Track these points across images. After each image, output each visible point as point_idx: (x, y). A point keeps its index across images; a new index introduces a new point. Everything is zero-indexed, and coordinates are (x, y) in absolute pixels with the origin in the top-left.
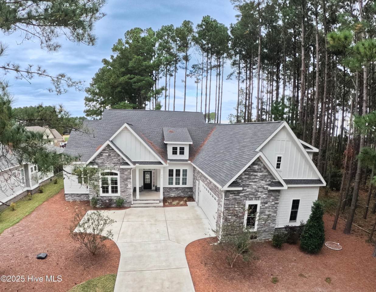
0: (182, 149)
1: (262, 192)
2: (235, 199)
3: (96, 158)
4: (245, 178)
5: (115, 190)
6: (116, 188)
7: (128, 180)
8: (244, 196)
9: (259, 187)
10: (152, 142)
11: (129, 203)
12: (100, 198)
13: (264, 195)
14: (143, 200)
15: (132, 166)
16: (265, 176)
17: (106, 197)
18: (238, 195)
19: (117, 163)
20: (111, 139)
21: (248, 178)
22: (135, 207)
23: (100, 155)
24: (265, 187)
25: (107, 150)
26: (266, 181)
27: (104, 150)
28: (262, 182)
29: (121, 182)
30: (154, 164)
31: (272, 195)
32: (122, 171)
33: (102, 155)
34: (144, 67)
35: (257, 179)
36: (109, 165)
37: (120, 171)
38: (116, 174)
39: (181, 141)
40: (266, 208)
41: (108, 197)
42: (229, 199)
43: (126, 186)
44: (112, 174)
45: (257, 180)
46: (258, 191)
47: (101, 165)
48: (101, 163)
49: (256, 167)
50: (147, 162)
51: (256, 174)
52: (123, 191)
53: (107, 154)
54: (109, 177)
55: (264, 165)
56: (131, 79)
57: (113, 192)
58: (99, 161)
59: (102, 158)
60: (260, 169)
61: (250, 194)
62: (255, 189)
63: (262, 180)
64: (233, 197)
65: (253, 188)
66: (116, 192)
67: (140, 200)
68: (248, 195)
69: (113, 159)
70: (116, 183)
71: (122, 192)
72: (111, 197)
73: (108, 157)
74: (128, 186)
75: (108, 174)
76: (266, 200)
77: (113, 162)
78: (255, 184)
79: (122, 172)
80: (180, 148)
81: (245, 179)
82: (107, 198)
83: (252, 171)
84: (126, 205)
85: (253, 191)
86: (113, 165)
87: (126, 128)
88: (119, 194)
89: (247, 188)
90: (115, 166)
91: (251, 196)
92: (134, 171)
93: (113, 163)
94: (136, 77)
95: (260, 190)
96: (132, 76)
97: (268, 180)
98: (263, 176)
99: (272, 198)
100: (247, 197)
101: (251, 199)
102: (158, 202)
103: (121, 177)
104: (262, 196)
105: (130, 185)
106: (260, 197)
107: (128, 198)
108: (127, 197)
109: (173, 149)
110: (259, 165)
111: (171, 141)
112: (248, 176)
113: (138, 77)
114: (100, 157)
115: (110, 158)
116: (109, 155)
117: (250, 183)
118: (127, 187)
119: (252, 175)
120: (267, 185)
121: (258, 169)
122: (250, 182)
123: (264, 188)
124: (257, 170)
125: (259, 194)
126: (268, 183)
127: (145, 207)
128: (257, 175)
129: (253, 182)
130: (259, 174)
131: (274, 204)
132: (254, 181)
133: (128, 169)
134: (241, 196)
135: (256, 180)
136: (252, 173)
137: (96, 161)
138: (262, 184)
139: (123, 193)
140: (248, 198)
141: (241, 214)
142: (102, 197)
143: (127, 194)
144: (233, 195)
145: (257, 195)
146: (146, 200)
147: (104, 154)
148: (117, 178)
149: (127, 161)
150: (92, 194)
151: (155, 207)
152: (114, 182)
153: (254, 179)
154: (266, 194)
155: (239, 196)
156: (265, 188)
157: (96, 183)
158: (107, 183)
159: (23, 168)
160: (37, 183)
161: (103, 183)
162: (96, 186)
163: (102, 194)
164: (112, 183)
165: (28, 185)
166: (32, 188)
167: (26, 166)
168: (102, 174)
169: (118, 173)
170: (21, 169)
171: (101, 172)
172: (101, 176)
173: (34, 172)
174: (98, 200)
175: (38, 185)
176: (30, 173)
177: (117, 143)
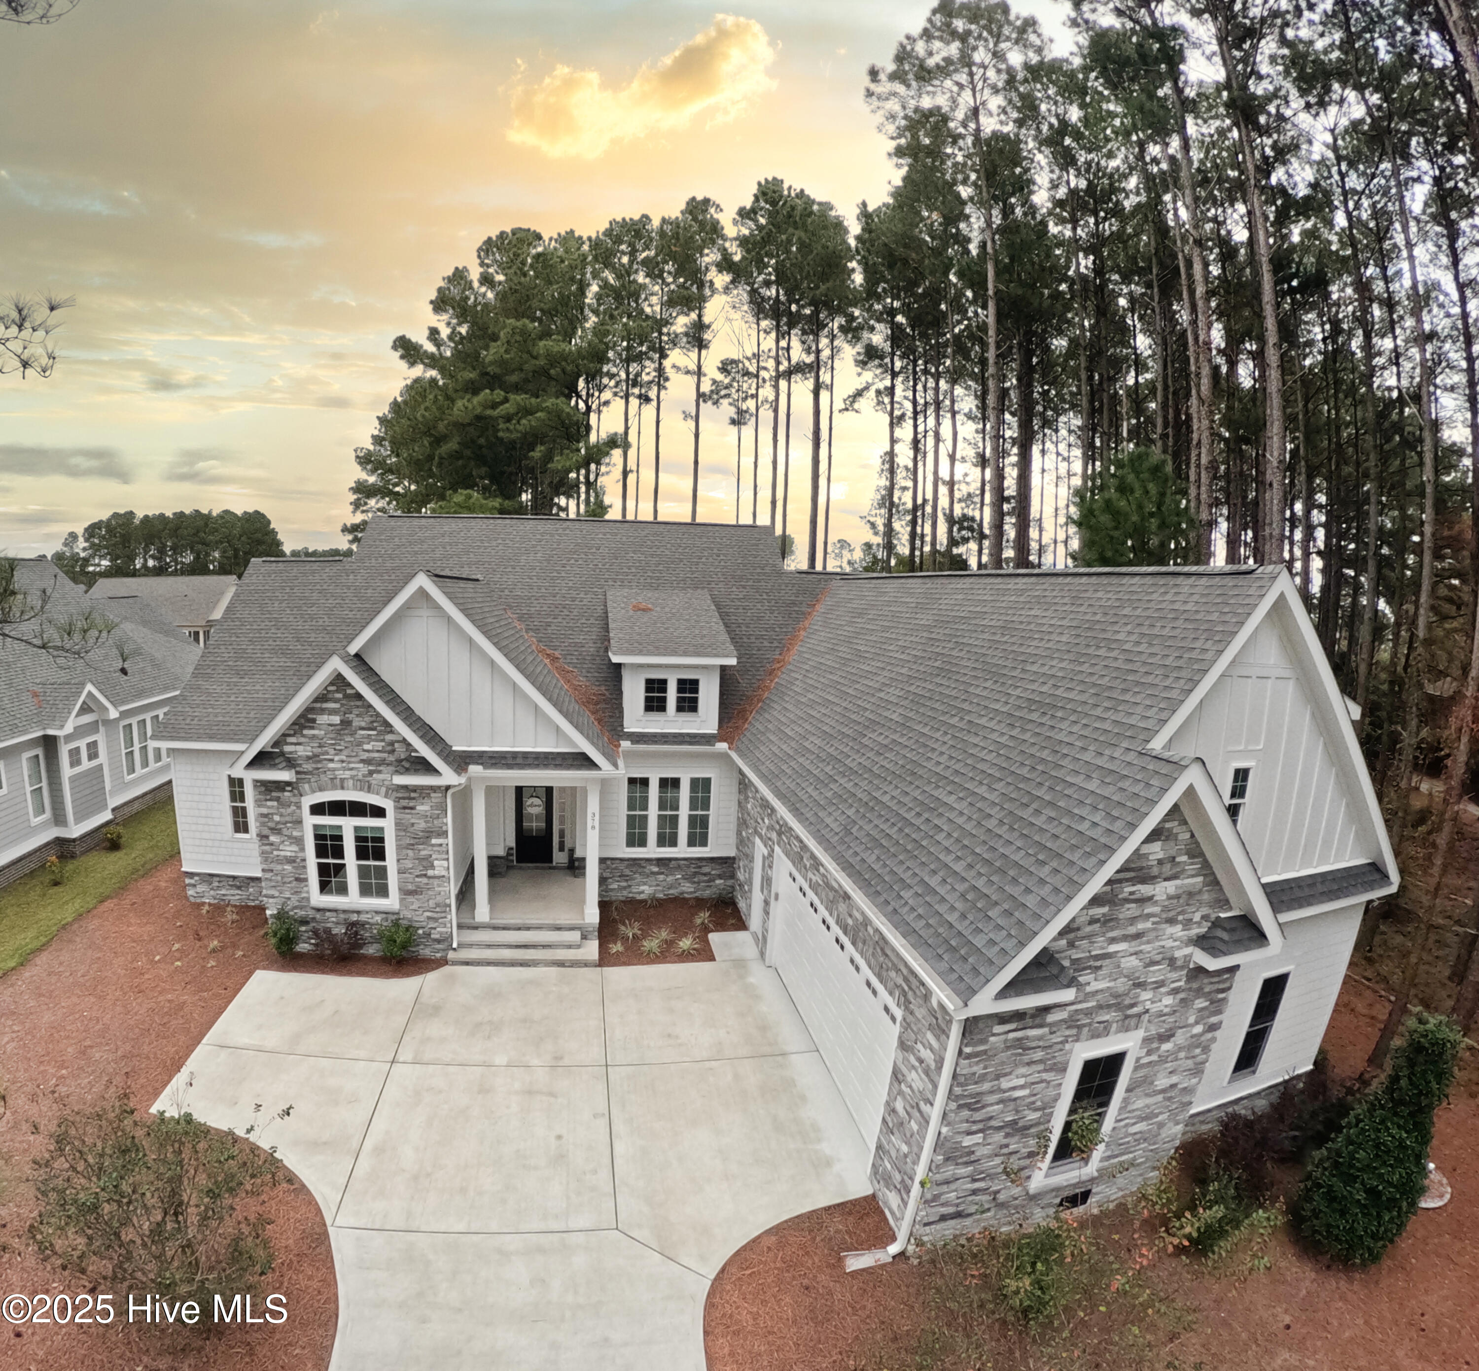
0: (689, 687)
1: (1158, 986)
3: (285, 735)
5: (374, 886)
6: (382, 872)
7: (434, 841)
8: (1071, 1021)
9: (1149, 964)
10: (557, 654)
11: (439, 941)
12: (311, 914)
13: (1168, 1001)
14: (505, 928)
15: (448, 776)
16: (1190, 895)
17: (335, 911)
18: (1038, 1021)
19: (383, 762)
20: (353, 649)
22: (467, 963)
23: (303, 721)
24: (1177, 954)
25: (336, 701)
26: (1188, 924)
27: (322, 697)
28: (1170, 931)
29: (399, 848)
30: (558, 766)
31: (1199, 993)
33: (314, 721)
34: (542, 362)
36: (344, 769)
37: (397, 800)
38: (379, 812)
39: (685, 654)
40: (1163, 1060)
41: (344, 911)
42: (985, 1052)
43: (426, 868)
44: (358, 809)
45: (1149, 925)
46: (1144, 984)
47: (308, 766)
48: (309, 758)
49: (1158, 852)
50: (526, 755)
51: (1146, 890)
52: (410, 887)
53: (336, 719)
54: (348, 825)
55: (1193, 836)
56: (494, 405)
57: (365, 890)
58: (302, 751)
59: (314, 737)
60: (1173, 860)
61: (1100, 1007)
62: (1131, 976)
63: (1171, 921)
64: (1012, 1035)
65: (1119, 975)
66: (383, 891)
67: (495, 928)
68: (1089, 1013)
69: (360, 744)
70: (380, 854)
71: (406, 892)
72: (358, 912)
73: (338, 732)
74: (432, 867)
75: (337, 808)
76: (1170, 1023)
77: (365, 756)
78: (1134, 946)
79: (404, 803)
80: (681, 682)
81: (1088, 929)
82: (342, 916)
83: (1127, 880)
84: (426, 952)
85: (1121, 985)
86: (364, 769)
87: (422, 593)
88: (392, 902)
90: (371, 773)
91: (1106, 1017)
92: (464, 796)
93: (363, 761)
94: (512, 397)
95: (1155, 974)
96: (499, 394)
97: (1197, 918)
98: (1178, 897)
99: (1200, 1003)
100: (1081, 1027)
101: (1104, 1030)
102: (576, 936)
103: (398, 824)
104: (1154, 1008)
105: (445, 863)
106: (1147, 1011)
107: (435, 920)
108: (429, 918)
109: (648, 690)
111: (640, 653)
112: (1105, 910)
113: (518, 399)
114: (305, 732)
115: (348, 739)
116: (346, 723)
117: (1113, 948)
118: (430, 873)
120: (1190, 943)
121: (1160, 862)
122: (1113, 940)
123: (1172, 963)
124: (1155, 871)
125: (1146, 995)
126: (1196, 931)
127: (513, 964)
128: (1150, 899)
129: (1125, 938)
130: (1164, 890)
131: (1201, 1036)
132: (1132, 930)
133: (434, 789)
134: (1050, 1025)
135: (1141, 926)
137: (287, 749)
138: (1169, 943)
139: (410, 899)
140: (1086, 1030)
141: (1037, 1115)
142: (318, 910)
143: (432, 903)
144: (1012, 1026)
145: (1132, 1006)
146: (519, 929)
147: (322, 719)
148: (382, 829)
149: (424, 751)
150: (277, 894)
151: (561, 964)
152: (371, 847)
153: (1133, 920)
154: (1175, 991)
155: (1041, 1026)
156: (1179, 963)
157: (289, 850)
158: (339, 852)
159: (39, 751)
160: (104, 806)
161: (321, 851)
162: (291, 861)
163: (318, 899)
164: (362, 853)
165: (59, 819)
166: (76, 830)
167: (49, 744)
168: (318, 809)
169: (388, 805)
170: (26, 755)
171: (309, 801)
172: (311, 821)
173: (86, 764)
174: (304, 922)
175: (107, 816)
176: (67, 771)
177: (389, 666)
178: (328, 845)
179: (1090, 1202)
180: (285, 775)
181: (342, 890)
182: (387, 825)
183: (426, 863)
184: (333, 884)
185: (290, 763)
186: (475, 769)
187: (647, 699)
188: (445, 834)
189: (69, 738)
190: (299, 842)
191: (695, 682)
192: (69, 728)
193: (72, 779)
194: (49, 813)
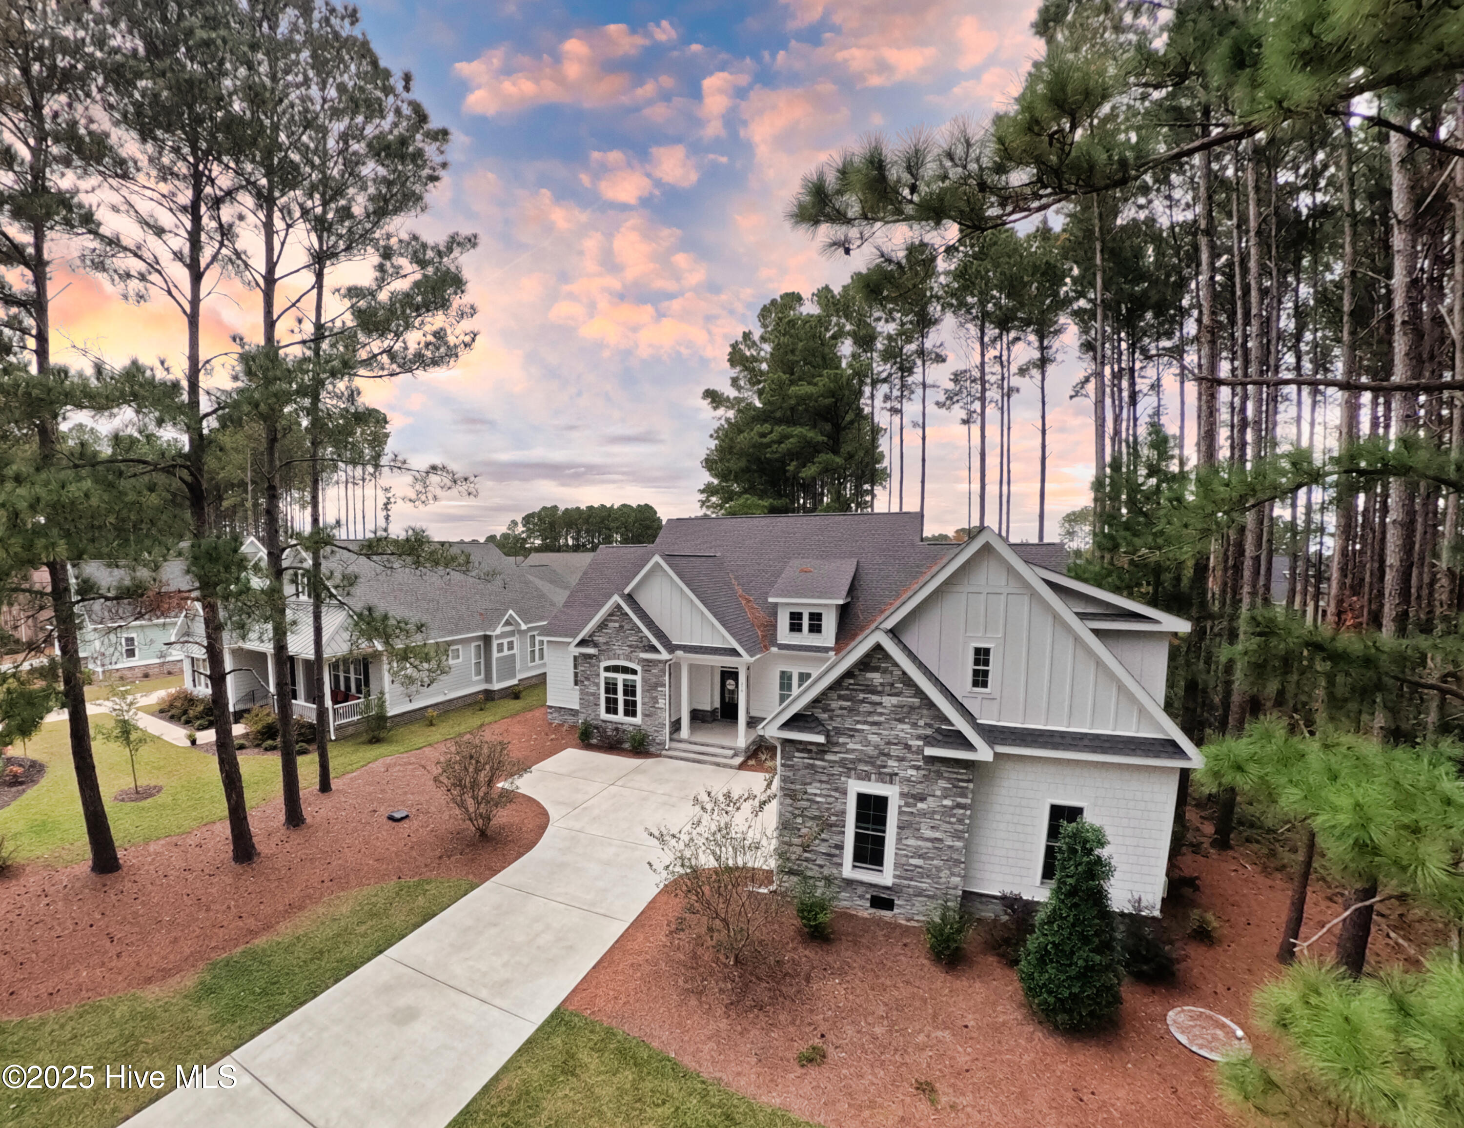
0: (816, 618)
1: (901, 759)
2: (812, 766)
3: (594, 631)
4: (841, 708)
5: (630, 710)
6: (634, 703)
7: (659, 689)
8: (842, 763)
9: (889, 743)
11: (658, 744)
12: (600, 723)
13: (914, 772)
15: (665, 655)
16: (912, 708)
17: (611, 722)
18: (819, 757)
19: (637, 646)
20: (627, 590)
21: (850, 710)
22: (672, 758)
23: (603, 625)
24: (910, 743)
25: (616, 616)
26: (915, 725)
27: (610, 614)
28: (900, 726)
29: (643, 692)
30: (721, 655)
31: (939, 775)
32: (648, 664)
33: (606, 625)
35: (881, 714)
36: (620, 649)
37: (643, 666)
38: (634, 672)
39: (812, 597)
40: (923, 814)
41: (615, 723)
42: (795, 766)
43: (655, 703)
44: (625, 670)
45: (882, 719)
46: (888, 755)
47: (604, 647)
48: (604, 643)
49: (876, 678)
50: (706, 647)
51: (875, 698)
52: (647, 713)
53: (618, 625)
54: (620, 678)
55: (904, 673)
57: (627, 713)
58: (601, 640)
59: (607, 633)
60: (892, 685)
61: (860, 760)
62: (876, 747)
63: (901, 721)
64: (807, 761)
65: (869, 744)
66: (634, 714)
67: (689, 743)
68: (853, 761)
69: (628, 637)
70: (634, 694)
71: (645, 715)
72: (622, 724)
73: (617, 632)
75: (616, 669)
76: (919, 789)
78: (874, 729)
79: (646, 668)
80: (811, 614)
81: (841, 712)
82: (614, 726)
83: (858, 690)
84: (652, 749)
85: (870, 750)
86: (629, 650)
87: (658, 564)
88: (638, 720)
89: (848, 740)
90: (632, 652)
91: (865, 769)
92: (674, 669)
93: (629, 646)
95: (895, 751)
97: (921, 723)
98: (902, 707)
99: (942, 783)
100: (849, 769)
101: (866, 777)
102: (731, 753)
103: (643, 680)
104: (902, 774)
105: (663, 702)
106: (897, 775)
107: (658, 732)
108: (655, 731)
109: (791, 619)
110: (885, 671)
111: (788, 596)
112: (848, 704)
114: (603, 631)
115: (621, 635)
116: (621, 627)
117: (859, 727)
118: (656, 706)
119: (863, 701)
120: (919, 737)
121: (882, 684)
122: (858, 722)
123: (908, 747)
124: (880, 689)
125: (891, 763)
126: (921, 731)
127: (694, 761)
128: (880, 704)
129: (865, 723)
130: (889, 701)
131: (952, 808)
132: (870, 719)
133: (660, 661)
134: (829, 761)
135: (876, 718)
136: (861, 696)
137: (595, 638)
138: (902, 734)
139: (646, 719)
140: (853, 773)
141: (834, 818)
142: (603, 721)
143: (656, 723)
144: (806, 756)
145: (885, 767)
146: (704, 745)
147: (611, 625)
148: (635, 681)
149: (655, 642)
150: (584, 712)
151: (718, 765)
152: (630, 690)
153: (871, 714)
154: (918, 768)
155: (823, 760)
156: (914, 749)
157: (592, 689)
158: (615, 692)
159: (481, 643)
160: (513, 676)
161: (607, 691)
162: (593, 694)
163: (604, 715)
164: (626, 693)
165: (488, 679)
166: (497, 686)
167: (487, 639)
168: (607, 669)
169: (638, 668)
170: (473, 644)
171: (604, 664)
172: (604, 674)
173: (506, 652)
174: (596, 728)
175: (515, 682)
176: (495, 655)
177: (643, 600)
178: (611, 688)
179: (896, 911)
180: (591, 651)
181: (615, 712)
182: (638, 678)
183: (655, 700)
184: (611, 708)
185: (596, 645)
186: (679, 653)
187: (792, 625)
188: (664, 685)
189: (498, 637)
190: (597, 685)
191: (820, 615)
192: (498, 631)
193: (498, 659)
194: (482, 676)
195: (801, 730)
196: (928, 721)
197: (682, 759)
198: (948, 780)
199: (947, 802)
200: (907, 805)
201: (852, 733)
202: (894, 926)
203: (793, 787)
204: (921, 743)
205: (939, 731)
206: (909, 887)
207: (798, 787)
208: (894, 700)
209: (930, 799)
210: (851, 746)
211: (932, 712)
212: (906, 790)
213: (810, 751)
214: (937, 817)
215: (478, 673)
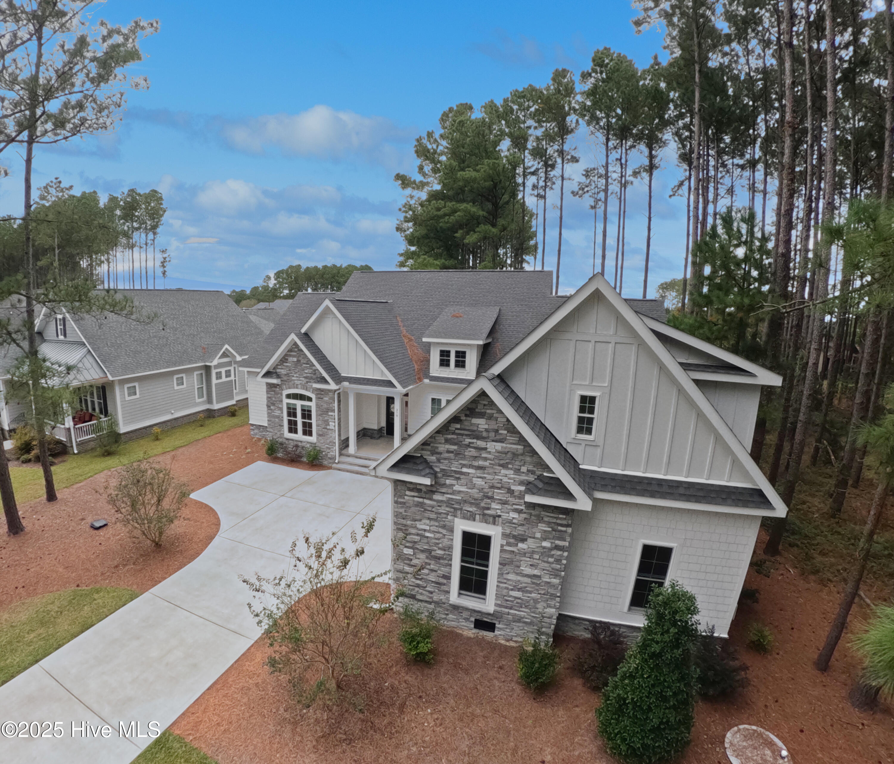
0: (461, 356)
1: (504, 503)
2: (421, 505)
3: (277, 365)
4: (448, 452)
5: (307, 431)
6: (310, 425)
7: (330, 414)
8: (449, 503)
9: (492, 487)
10: (413, 338)
11: (330, 459)
12: (284, 441)
13: (516, 515)
14: (360, 458)
15: (333, 386)
16: (515, 455)
17: (292, 440)
19: (311, 378)
20: (303, 331)
21: (457, 454)
22: (339, 470)
23: (284, 360)
24: (513, 488)
25: (295, 352)
26: (518, 471)
27: (289, 350)
28: (504, 471)
29: (317, 415)
30: (380, 385)
31: (540, 519)
32: (320, 393)
33: (287, 359)
34: (461, 184)
35: (486, 459)
36: (298, 380)
37: (316, 395)
38: (310, 399)
39: (458, 338)
40: (522, 553)
41: (296, 441)
43: (327, 425)
44: (302, 397)
45: (487, 464)
46: (492, 498)
47: (285, 378)
48: (285, 375)
49: (481, 423)
50: (368, 380)
51: (481, 443)
52: (321, 433)
53: (295, 359)
54: (299, 404)
57: (305, 433)
58: (283, 372)
59: (287, 366)
60: (496, 431)
61: (465, 501)
62: (481, 490)
63: (504, 466)
64: (416, 499)
65: (473, 487)
66: (310, 434)
67: (357, 457)
68: (459, 502)
69: (304, 370)
70: (310, 417)
71: (319, 435)
72: (301, 442)
73: (296, 365)
74: (329, 425)
75: (295, 396)
76: (520, 530)
77: (305, 375)
78: (479, 473)
79: (319, 396)
80: (457, 352)
82: (295, 443)
84: (325, 463)
85: (474, 492)
86: (305, 380)
87: (327, 308)
88: (313, 439)
89: (454, 482)
90: (307, 382)
91: (471, 509)
92: (347, 395)
93: (304, 377)
95: (499, 494)
97: (524, 469)
98: (506, 453)
99: (542, 527)
100: (455, 509)
101: (472, 517)
103: (317, 406)
104: (505, 516)
105: (333, 424)
106: (499, 516)
107: (329, 448)
108: (327, 448)
110: (490, 417)
111: (437, 337)
114: (285, 364)
115: (299, 367)
116: (298, 361)
117: (465, 470)
118: (328, 427)
119: (468, 446)
120: (521, 483)
122: (464, 466)
123: (511, 492)
124: (485, 434)
125: (494, 505)
126: (524, 477)
127: (357, 473)
128: (486, 449)
130: (494, 447)
131: (551, 549)
133: (330, 391)
136: (468, 441)
137: (278, 370)
138: (505, 480)
139: (320, 438)
141: (440, 552)
142: (287, 439)
143: (328, 441)
145: (488, 509)
146: (366, 459)
147: (291, 359)
148: (311, 407)
149: (325, 374)
150: (271, 430)
152: (307, 414)
157: (277, 413)
158: (295, 415)
159: (203, 372)
160: (232, 398)
161: (289, 414)
162: (278, 417)
163: (288, 435)
164: (303, 416)
165: (210, 401)
166: (216, 406)
167: (208, 369)
168: (289, 396)
169: (313, 396)
170: (196, 373)
171: (286, 392)
172: (286, 401)
173: (224, 379)
174: (281, 444)
175: (233, 402)
176: (214, 381)
177: (318, 338)
178: (292, 412)
179: (497, 632)
180: (274, 381)
181: (296, 432)
182: (312, 405)
183: (327, 423)
184: (293, 429)
185: (278, 376)
186: (346, 384)
187: (441, 361)
188: (333, 411)
189: (216, 367)
190: (281, 409)
191: (464, 353)
192: (215, 362)
193: (216, 384)
194: (205, 398)
195: (409, 472)
196: (531, 467)
197: (348, 471)
198: (549, 524)
199: (546, 544)
200: (508, 544)
201: (458, 475)
202: (493, 646)
203: (404, 522)
204: (523, 488)
205: (540, 478)
206: (508, 614)
207: (409, 523)
208: (499, 446)
209: (530, 540)
210: (457, 488)
211: (535, 459)
212: (508, 531)
213: (419, 491)
214: (537, 556)
215: (201, 396)
